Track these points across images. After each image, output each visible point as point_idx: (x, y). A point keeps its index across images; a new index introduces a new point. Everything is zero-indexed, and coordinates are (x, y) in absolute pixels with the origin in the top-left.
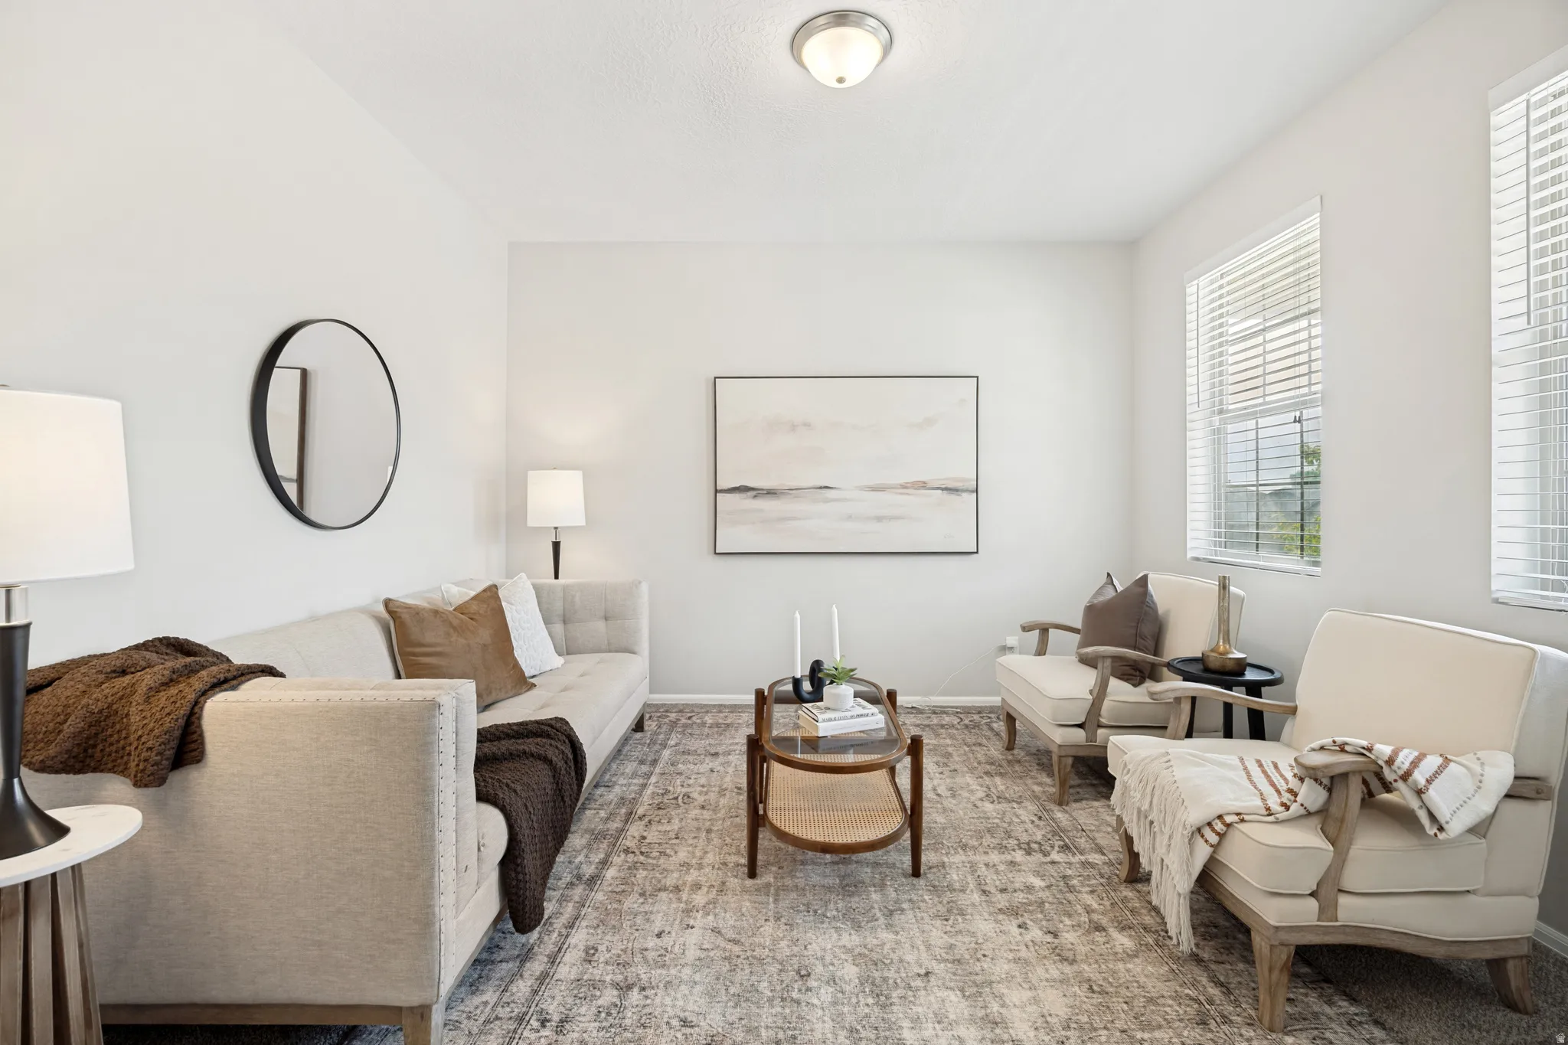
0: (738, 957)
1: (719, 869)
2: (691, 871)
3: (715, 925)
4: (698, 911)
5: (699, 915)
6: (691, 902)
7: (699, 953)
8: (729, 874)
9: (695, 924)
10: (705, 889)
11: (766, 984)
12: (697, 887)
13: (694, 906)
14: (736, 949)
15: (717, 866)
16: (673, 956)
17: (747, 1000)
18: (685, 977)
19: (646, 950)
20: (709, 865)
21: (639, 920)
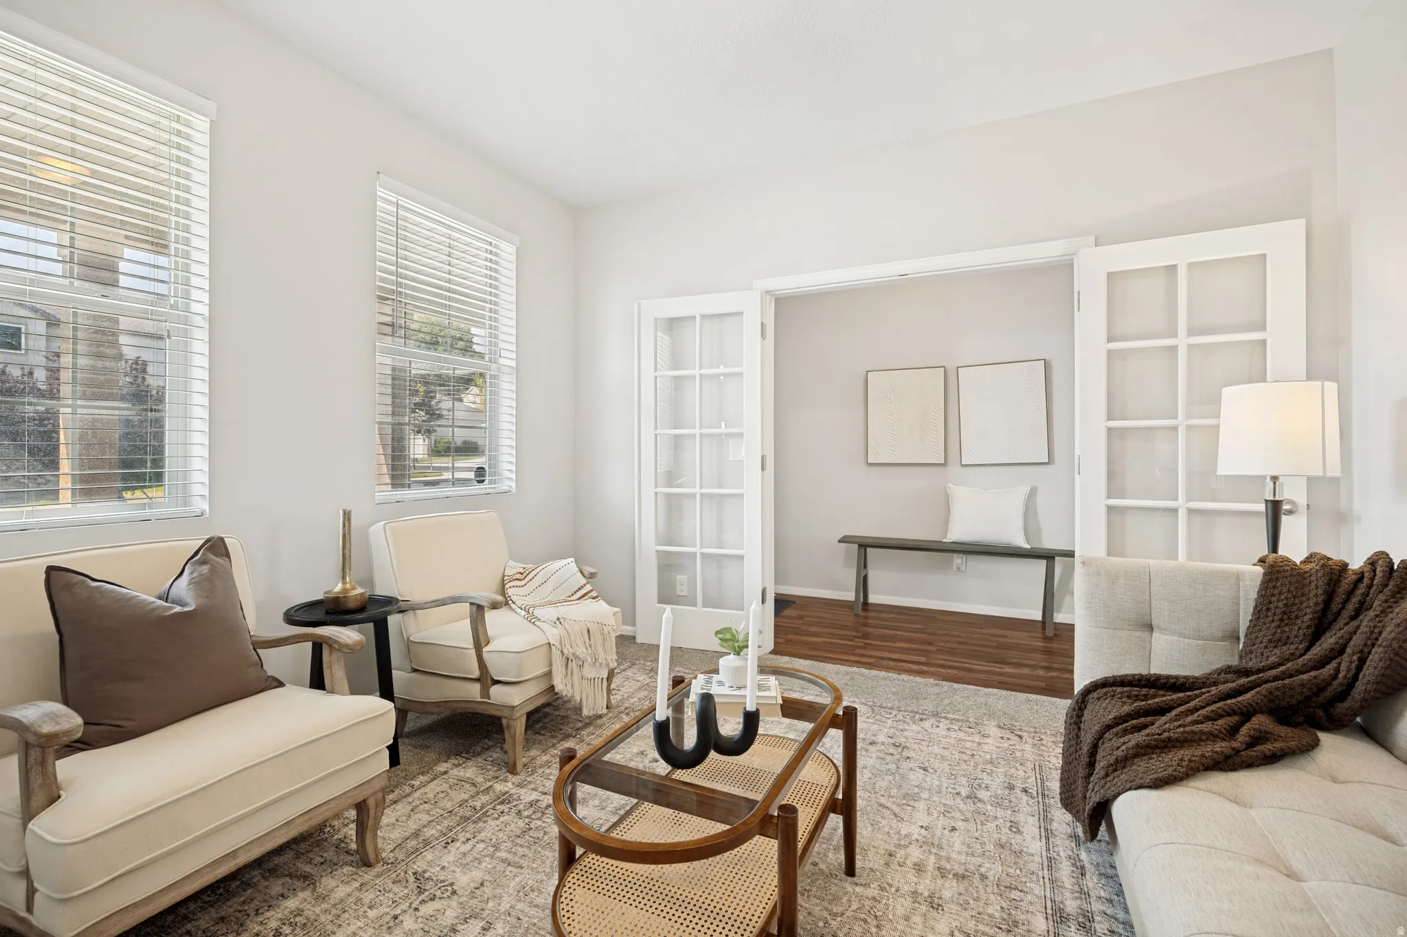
0: (883, 796)
1: (891, 885)
2: (926, 894)
3: (900, 823)
4: (917, 840)
5: (915, 836)
6: (924, 851)
7: (916, 804)
8: (878, 874)
9: (919, 829)
10: (909, 862)
11: (865, 776)
12: (919, 868)
13: (921, 847)
14: (883, 801)
15: (893, 890)
16: (938, 809)
17: (881, 771)
18: (927, 792)
19: (963, 820)
20: (903, 896)
21: (978, 848)
